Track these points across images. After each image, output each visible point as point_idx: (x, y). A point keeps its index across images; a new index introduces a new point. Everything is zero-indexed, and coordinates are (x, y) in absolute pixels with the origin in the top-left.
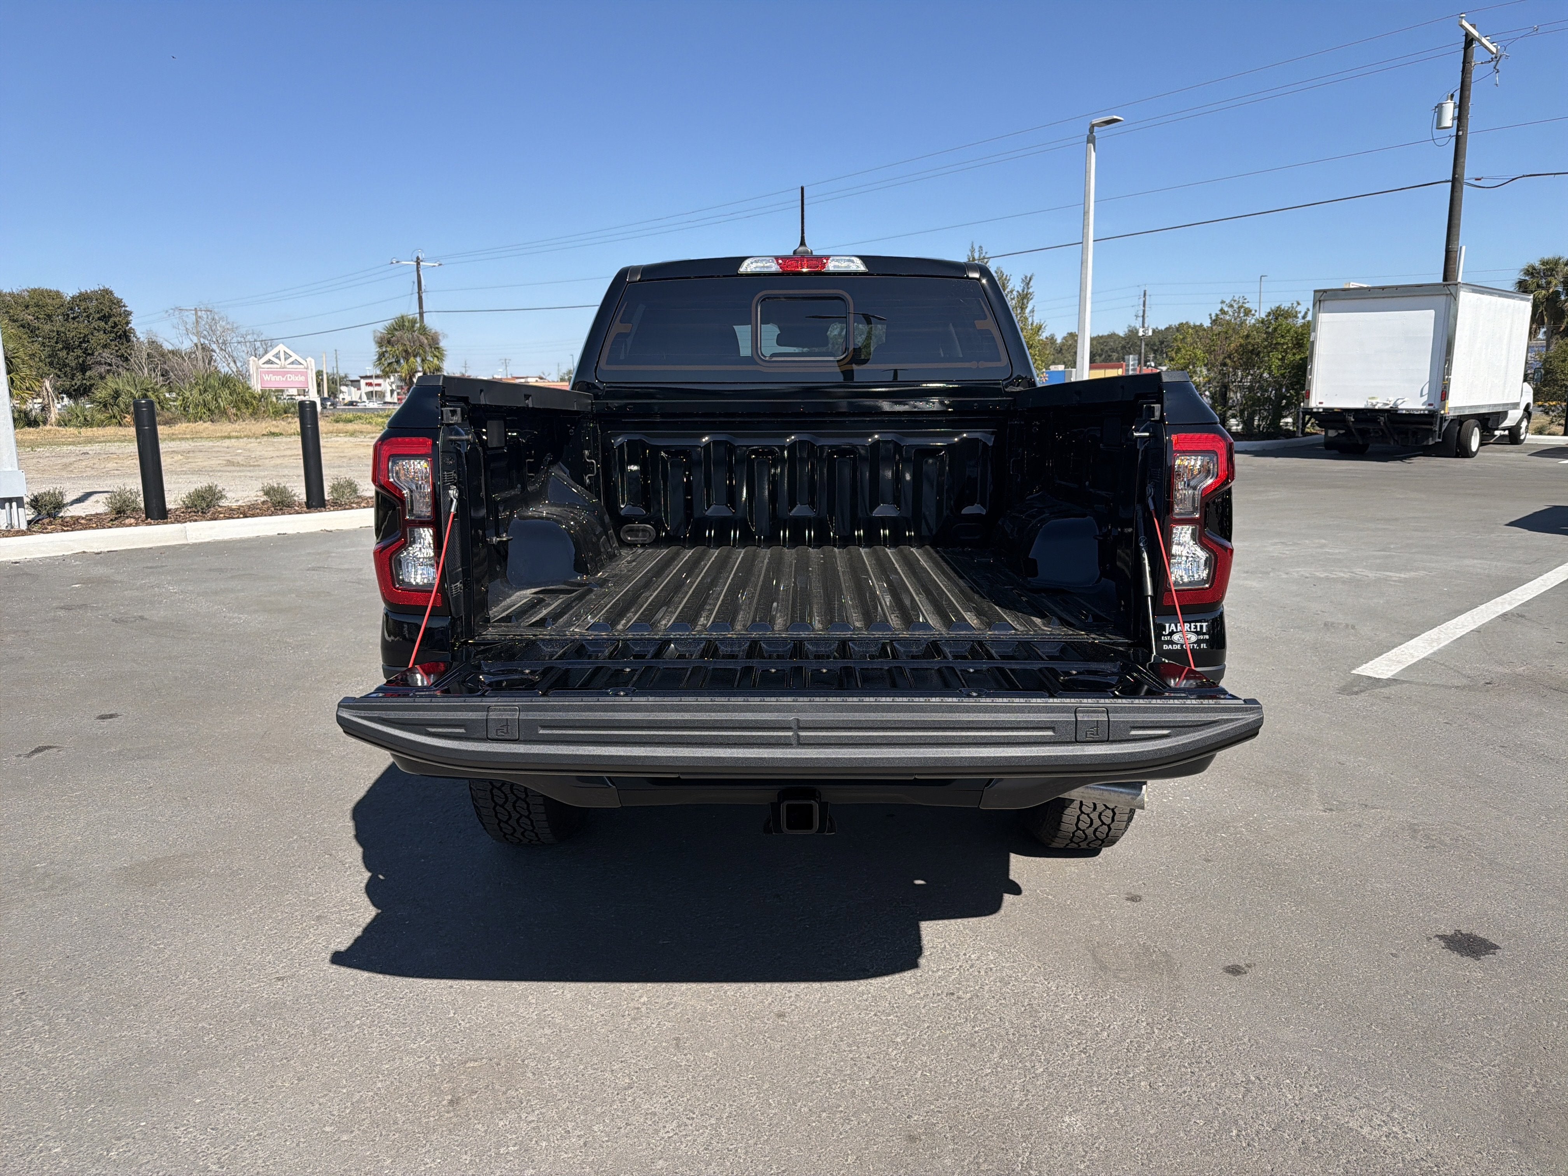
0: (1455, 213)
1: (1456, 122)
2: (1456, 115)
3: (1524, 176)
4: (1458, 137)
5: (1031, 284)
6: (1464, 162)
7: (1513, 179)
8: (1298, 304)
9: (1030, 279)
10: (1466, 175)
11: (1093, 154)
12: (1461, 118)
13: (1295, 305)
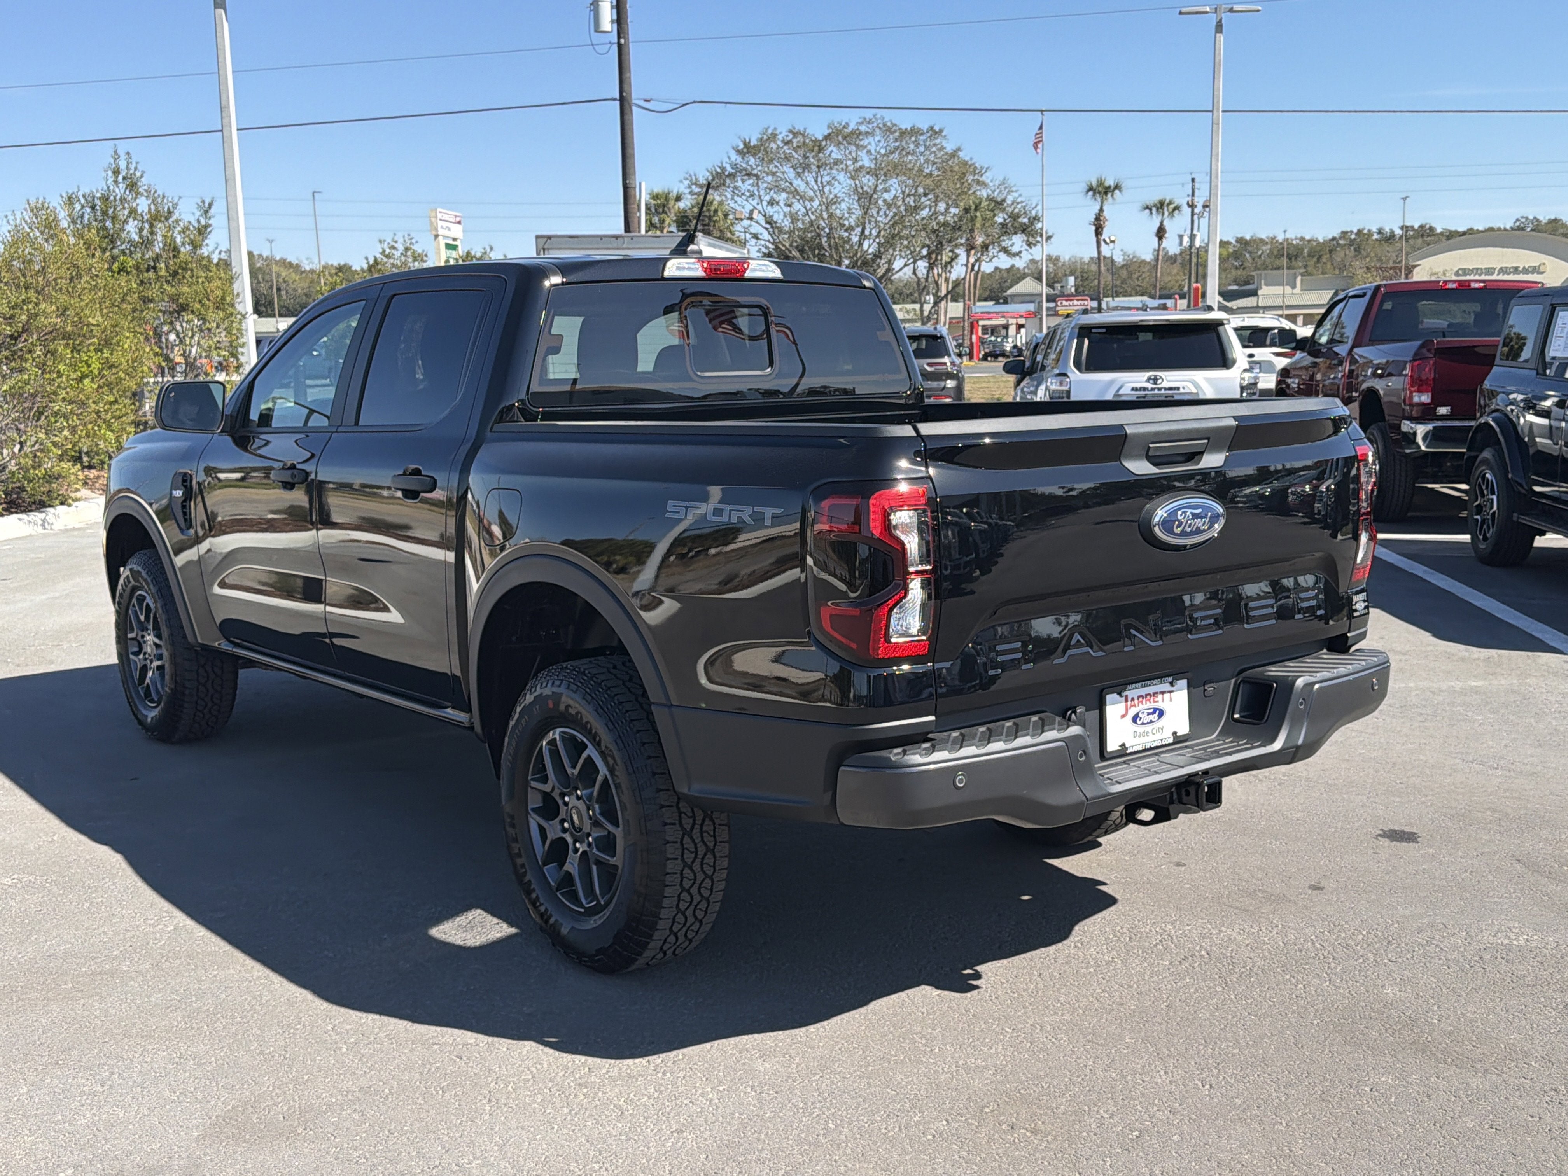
0: (628, 141)
1: (615, 26)
2: (615, 17)
3: (694, 102)
4: (620, 46)
5: (213, 211)
6: (630, 78)
7: (684, 105)
8: (491, 249)
9: (210, 205)
10: (634, 95)
11: (226, 24)
12: (620, 20)
13: (488, 250)
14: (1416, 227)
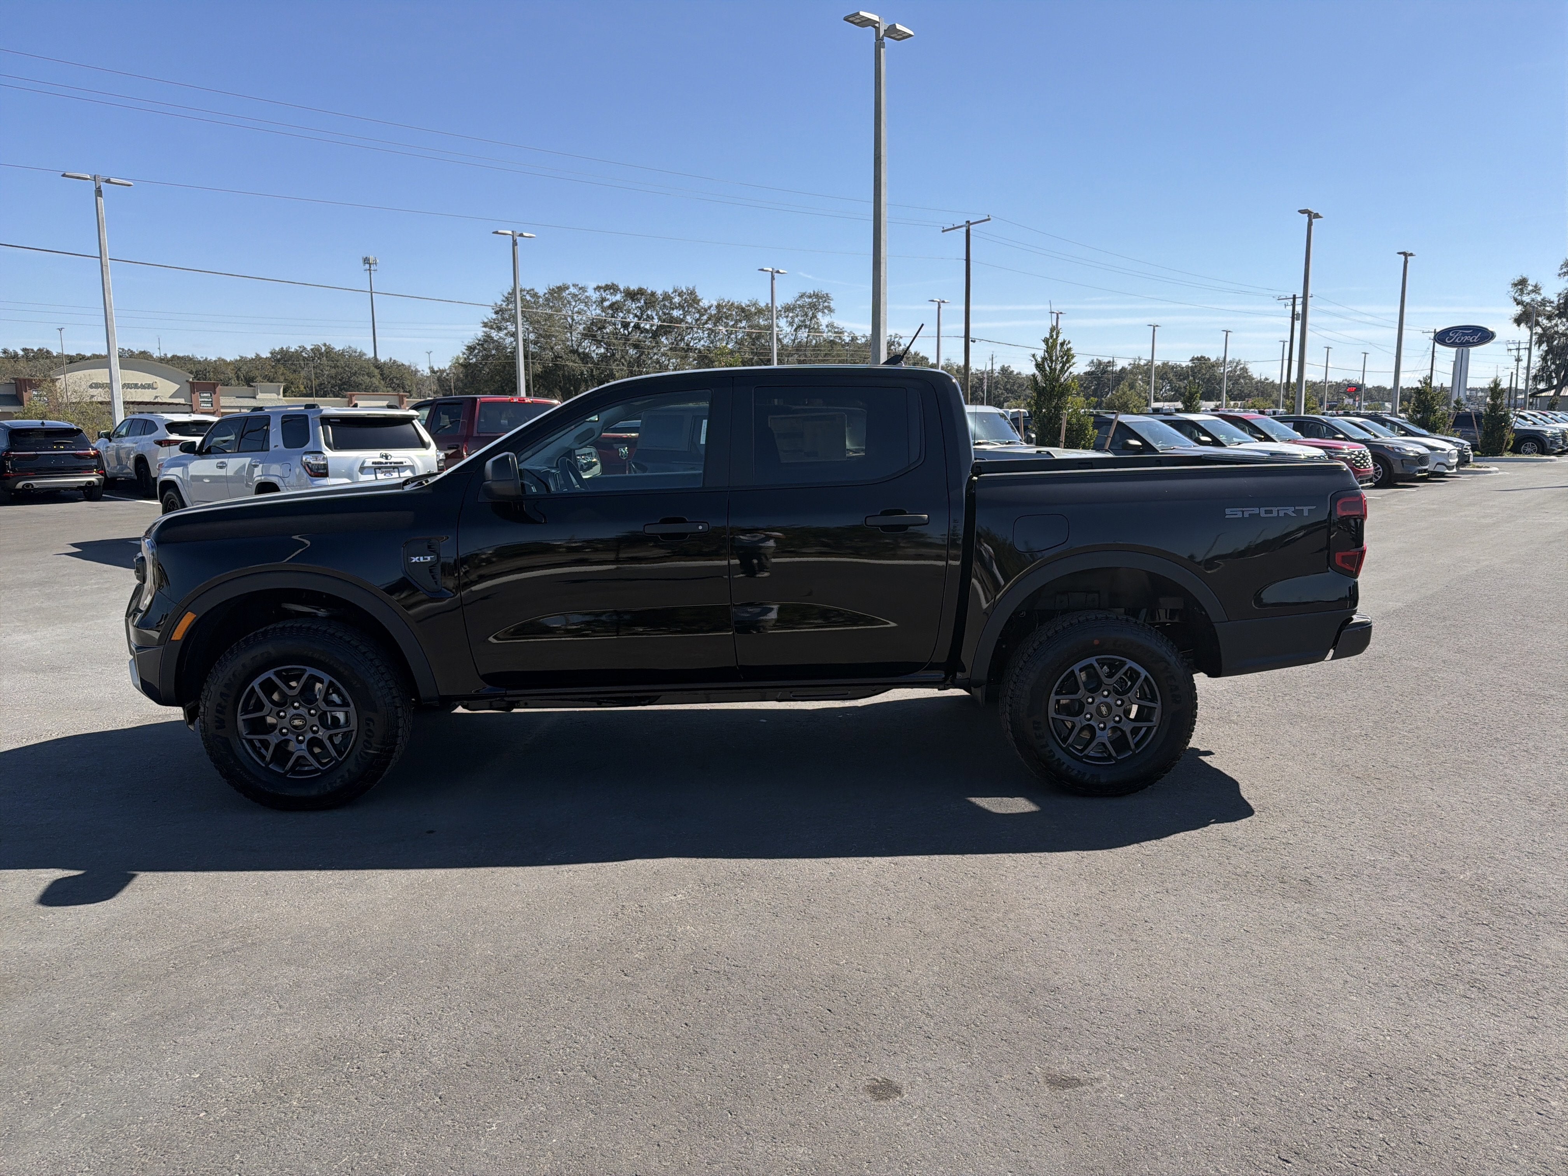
14: (35, 350)
